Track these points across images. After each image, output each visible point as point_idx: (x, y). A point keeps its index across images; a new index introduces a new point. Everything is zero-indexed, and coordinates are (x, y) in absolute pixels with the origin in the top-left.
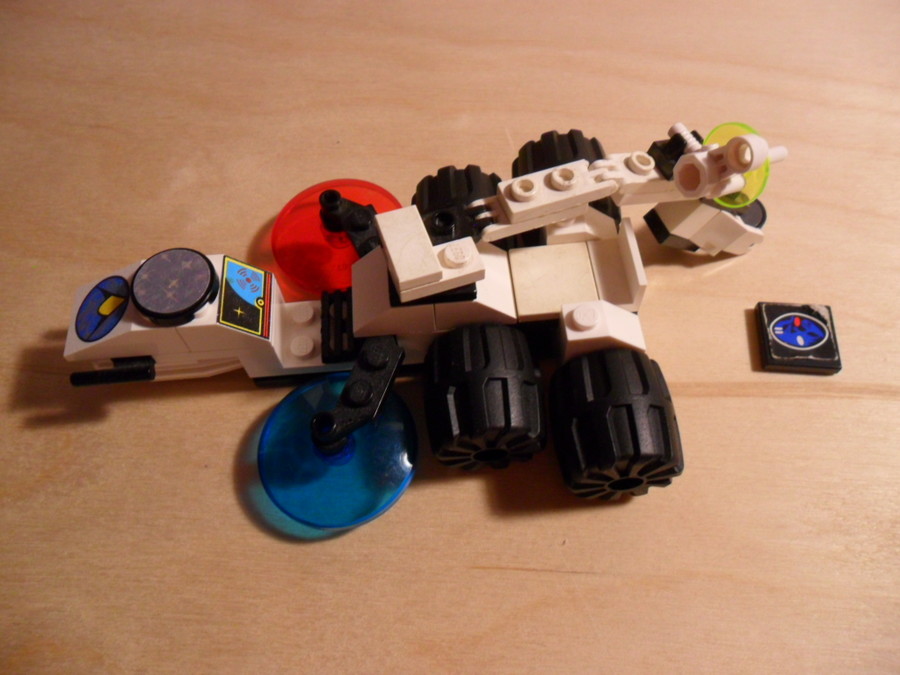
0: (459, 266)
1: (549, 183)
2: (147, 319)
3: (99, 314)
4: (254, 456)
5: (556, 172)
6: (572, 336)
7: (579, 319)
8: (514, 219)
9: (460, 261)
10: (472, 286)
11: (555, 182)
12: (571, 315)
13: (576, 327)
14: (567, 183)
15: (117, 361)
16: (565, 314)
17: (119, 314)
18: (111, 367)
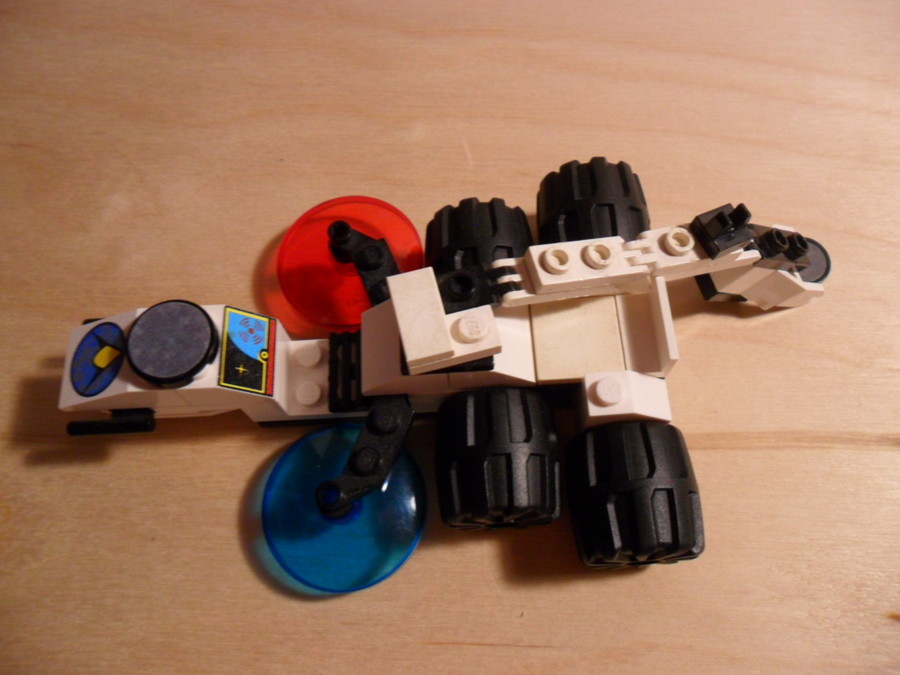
0: (475, 341)
1: (584, 256)
2: (143, 381)
3: (95, 366)
4: (258, 509)
5: (592, 244)
6: (594, 411)
7: (603, 393)
8: (541, 291)
9: (475, 337)
10: (490, 359)
11: (590, 258)
12: (594, 386)
13: (599, 403)
14: (602, 262)
15: (116, 412)
16: (588, 384)
17: (114, 369)
18: (108, 417)
